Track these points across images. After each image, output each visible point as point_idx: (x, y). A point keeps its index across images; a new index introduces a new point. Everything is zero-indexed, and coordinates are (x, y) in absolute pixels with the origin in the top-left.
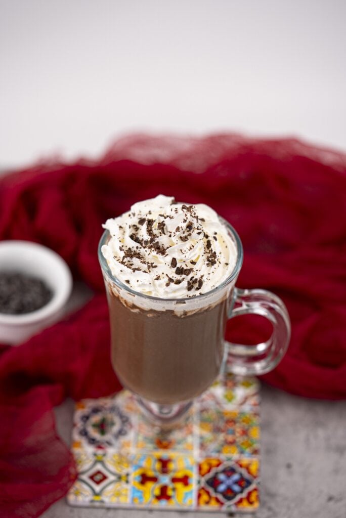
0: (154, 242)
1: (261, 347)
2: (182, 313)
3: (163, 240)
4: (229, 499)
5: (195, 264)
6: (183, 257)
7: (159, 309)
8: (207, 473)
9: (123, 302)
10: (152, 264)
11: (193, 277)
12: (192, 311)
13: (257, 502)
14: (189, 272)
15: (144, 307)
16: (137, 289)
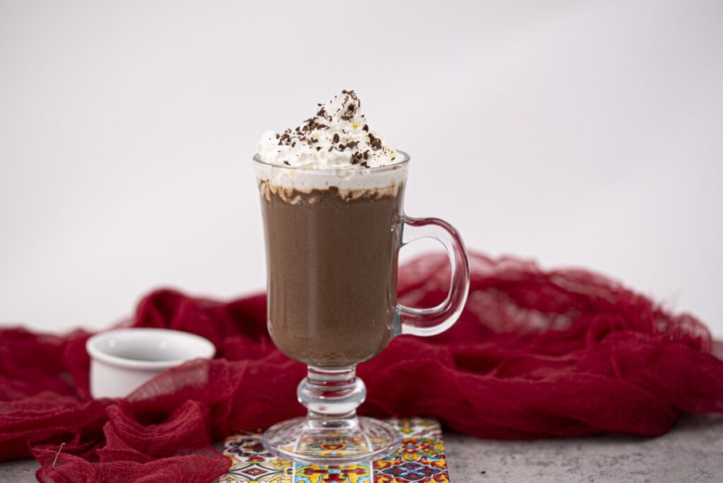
2: (347, 194)
4: (413, 479)
5: (358, 142)
6: (346, 136)
7: (322, 186)
8: (385, 467)
9: (282, 195)
10: (312, 138)
11: (358, 153)
12: (357, 191)
13: (447, 480)
14: (352, 145)
15: (306, 187)
16: (298, 165)
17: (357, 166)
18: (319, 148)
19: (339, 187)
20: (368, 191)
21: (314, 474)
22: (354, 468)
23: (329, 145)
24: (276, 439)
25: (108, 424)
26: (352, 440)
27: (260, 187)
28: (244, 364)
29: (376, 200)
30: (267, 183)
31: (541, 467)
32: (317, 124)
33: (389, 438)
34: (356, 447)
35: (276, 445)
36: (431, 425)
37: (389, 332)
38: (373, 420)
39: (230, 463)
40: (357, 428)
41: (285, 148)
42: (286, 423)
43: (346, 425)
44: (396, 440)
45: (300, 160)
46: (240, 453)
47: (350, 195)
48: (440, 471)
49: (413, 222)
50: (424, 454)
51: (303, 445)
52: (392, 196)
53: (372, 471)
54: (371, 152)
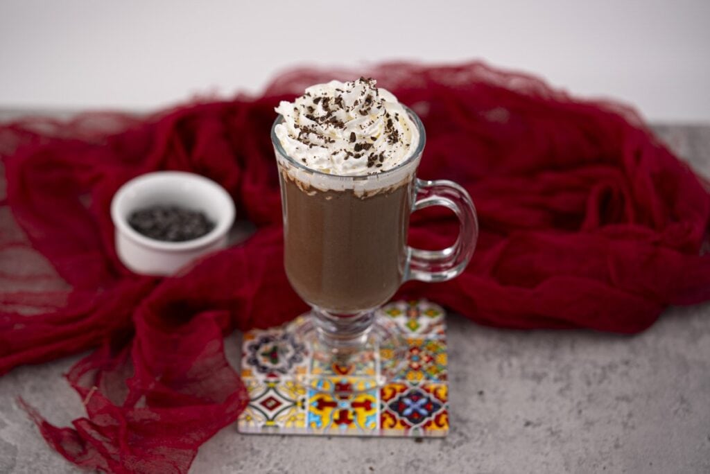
0: (331, 117)
1: (447, 252)
2: (362, 193)
3: (340, 114)
4: (416, 422)
5: (375, 140)
6: (362, 132)
7: (338, 188)
8: (391, 398)
9: (299, 185)
10: (329, 138)
11: (373, 153)
12: (372, 191)
13: (446, 424)
14: (368, 145)
15: (322, 187)
16: (315, 167)
17: (373, 170)
18: (335, 154)
19: (355, 190)
20: (383, 189)
21: (327, 409)
22: (362, 401)
23: (346, 149)
29: (391, 193)
30: (285, 169)
31: (534, 384)
32: (335, 119)
34: (364, 370)
36: (437, 314)
41: (303, 146)
45: (317, 163)
46: (258, 366)
47: (366, 194)
48: (440, 407)
50: (428, 373)
51: (317, 366)
53: (379, 403)
54: (387, 152)
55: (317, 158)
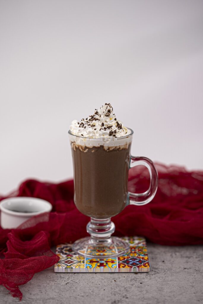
2: (107, 148)
3: (97, 117)
4: (135, 266)
5: (112, 126)
6: (107, 123)
7: (97, 145)
8: (123, 260)
9: (80, 149)
10: (93, 125)
11: (112, 131)
12: (112, 147)
13: (148, 266)
14: (110, 127)
15: (90, 146)
16: (87, 136)
17: (111, 137)
18: (95, 129)
19: (104, 146)
20: (116, 147)
21: (94, 263)
22: (110, 260)
23: (100, 128)
24: (78, 247)
25: (8, 241)
26: (109, 248)
27: (71, 144)
28: (64, 214)
29: (120, 151)
30: (74, 143)
31: (187, 259)
32: (95, 118)
33: (124, 247)
34: (111, 251)
35: (78, 250)
36: (142, 239)
37: (125, 204)
38: (118, 238)
39: (59, 258)
40: (111, 243)
41: (82, 129)
42: (82, 240)
43: (107, 241)
44: (127, 248)
45: (88, 134)
46: (63, 253)
47: (109, 149)
48: (145, 262)
49: (134, 159)
50: (139, 254)
51: (89, 250)
52: (126, 149)
53: (117, 261)
54: (117, 131)
55: (88, 132)
